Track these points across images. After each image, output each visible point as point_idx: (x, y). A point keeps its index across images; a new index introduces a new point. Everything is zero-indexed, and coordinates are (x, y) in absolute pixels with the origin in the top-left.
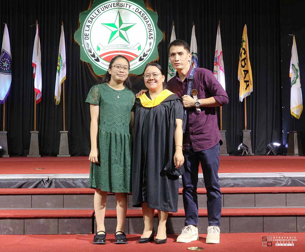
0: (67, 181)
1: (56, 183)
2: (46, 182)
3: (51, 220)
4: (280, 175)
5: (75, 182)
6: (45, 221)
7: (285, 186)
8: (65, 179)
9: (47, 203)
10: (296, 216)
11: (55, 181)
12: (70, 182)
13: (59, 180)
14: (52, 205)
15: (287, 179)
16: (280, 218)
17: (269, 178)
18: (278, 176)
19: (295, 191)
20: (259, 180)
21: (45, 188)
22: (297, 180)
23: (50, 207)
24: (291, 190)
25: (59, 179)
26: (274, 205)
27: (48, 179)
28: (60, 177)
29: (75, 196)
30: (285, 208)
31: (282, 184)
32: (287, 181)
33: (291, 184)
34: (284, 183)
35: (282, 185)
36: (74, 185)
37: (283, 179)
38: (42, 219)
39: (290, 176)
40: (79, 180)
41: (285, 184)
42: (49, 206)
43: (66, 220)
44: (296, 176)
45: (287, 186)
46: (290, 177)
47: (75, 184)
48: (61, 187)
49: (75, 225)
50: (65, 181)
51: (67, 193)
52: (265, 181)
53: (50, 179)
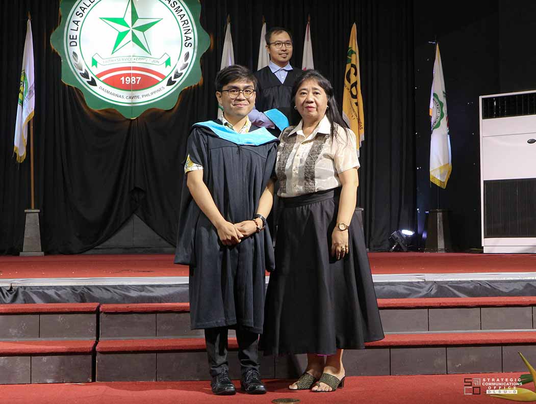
0: (46, 291)
1: (25, 294)
2: (7, 294)
3: (18, 358)
4: (418, 278)
5: (59, 293)
6: (6, 361)
7: (427, 296)
8: (41, 287)
9: (10, 330)
10: (446, 346)
11: (23, 290)
12: (51, 292)
13: (31, 289)
14: (18, 333)
15: (430, 285)
16: (418, 349)
17: (399, 283)
18: (413, 280)
19: (444, 305)
20: (382, 287)
21: (6, 303)
22: (447, 286)
23: (16, 336)
24: (438, 303)
25: (31, 288)
26: (408, 329)
27: (11, 287)
28: (31, 284)
29: (60, 316)
30: (427, 333)
31: (420, 292)
32: (429, 289)
33: (437, 292)
34: (424, 292)
35: (421, 295)
36: (57, 297)
37: (423, 284)
38: (3, 358)
39: (435, 280)
40: (67, 289)
41: (426, 293)
42: (13, 334)
43: (45, 359)
44: (445, 280)
45: (431, 297)
46: (435, 282)
47: (59, 296)
48: (34, 302)
49: (62, 368)
50: (41, 291)
51: (46, 311)
52: (393, 288)
53: (13, 288)
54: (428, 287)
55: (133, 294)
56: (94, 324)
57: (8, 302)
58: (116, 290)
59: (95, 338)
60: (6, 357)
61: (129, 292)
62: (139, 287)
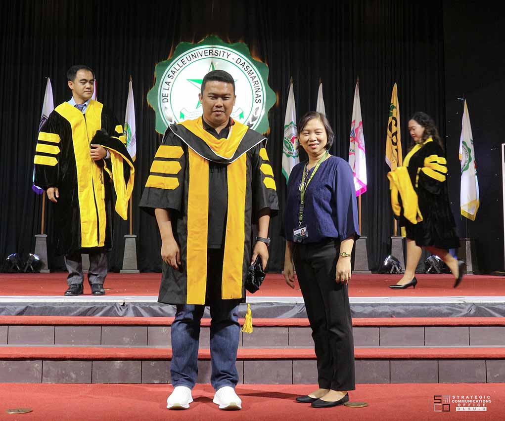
0: (151, 307)
1: (135, 309)
2: (120, 308)
3: (131, 363)
4: (460, 300)
5: (162, 308)
6: (122, 364)
7: (466, 315)
8: (147, 304)
9: (124, 339)
10: (486, 359)
11: (133, 306)
12: (156, 308)
13: (140, 305)
14: (130, 341)
15: (470, 306)
17: (443, 304)
18: (456, 302)
19: (483, 324)
20: (429, 307)
21: (119, 316)
22: (483, 307)
23: (128, 344)
24: (477, 323)
25: (140, 304)
27: (124, 303)
28: (140, 301)
29: (164, 328)
30: (468, 348)
31: (461, 312)
32: (468, 310)
33: (475, 313)
34: (464, 312)
35: (462, 314)
37: (463, 305)
38: (119, 362)
39: (474, 302)
41: (466, 313)
42: (127, 342)
43: (153, 363)
44: (482, 302)
45: (470, 317)
46: (474, 304)
47: (162, 311)
48: (142, 316)
49: (167, 371)
50: (147, 306)
51: (153, 324)
52: (437, 308)
53: (126, 303)
54: (467, 308)
57: (121, 315)
60: (121, 361)
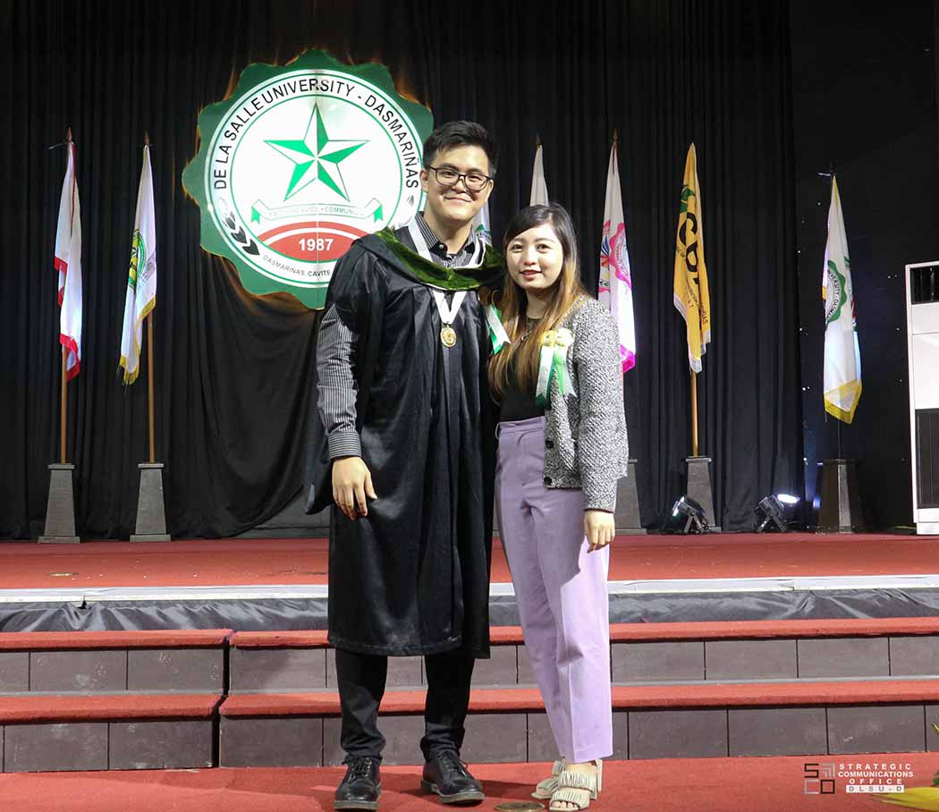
0: (141, 609)
1: (107, 614)
2: (76, 614)
3: (87, 727)
4: (782, 585)
5: (164, 611)
6: (67, 731)
8: (133, 603)
9: (78, 677)
11: (103, 607)
12: (151, 611)
13: (118, 606)
14: (92, 682)
15: (802, 597)
16: (777, 711)
17: (748, 595)
18: (773, 589)
21: (72, 630)
22: (831, 598)
23: (87, 687)
24: (813, 629)
25: (117, 604)
27: (84, 603)
28: (117, 598)
29: (162, 653)
30: (795, 683)
31: (785, 610)
32: (800, 605)
33: (814, 610)
34: (792, 610)
35: (787, 614)
36: (161, 620)
37: (790, 597)
38: (60, 725)
39: (811, 589)
40: (178, 605)
41: (795, 610)
42: (83, 684)
43: (132, 727)
44: (828, 588)
46: (811, 592)
47: (164, 617)
48: (122, 629)
49: (161, 742)
50: (133, 608)
51: (138, 644)
53: (88, 603)
55: (290, 614)
56: (219, 666)
57: (77, 628)
58: (261, 608)
59: (222, 690)
60: (66, 725)
61: (282, 611)
62: (300, 603)
